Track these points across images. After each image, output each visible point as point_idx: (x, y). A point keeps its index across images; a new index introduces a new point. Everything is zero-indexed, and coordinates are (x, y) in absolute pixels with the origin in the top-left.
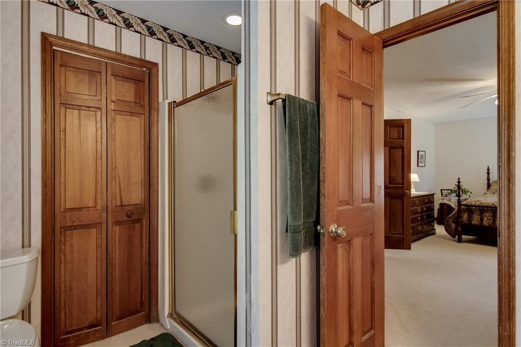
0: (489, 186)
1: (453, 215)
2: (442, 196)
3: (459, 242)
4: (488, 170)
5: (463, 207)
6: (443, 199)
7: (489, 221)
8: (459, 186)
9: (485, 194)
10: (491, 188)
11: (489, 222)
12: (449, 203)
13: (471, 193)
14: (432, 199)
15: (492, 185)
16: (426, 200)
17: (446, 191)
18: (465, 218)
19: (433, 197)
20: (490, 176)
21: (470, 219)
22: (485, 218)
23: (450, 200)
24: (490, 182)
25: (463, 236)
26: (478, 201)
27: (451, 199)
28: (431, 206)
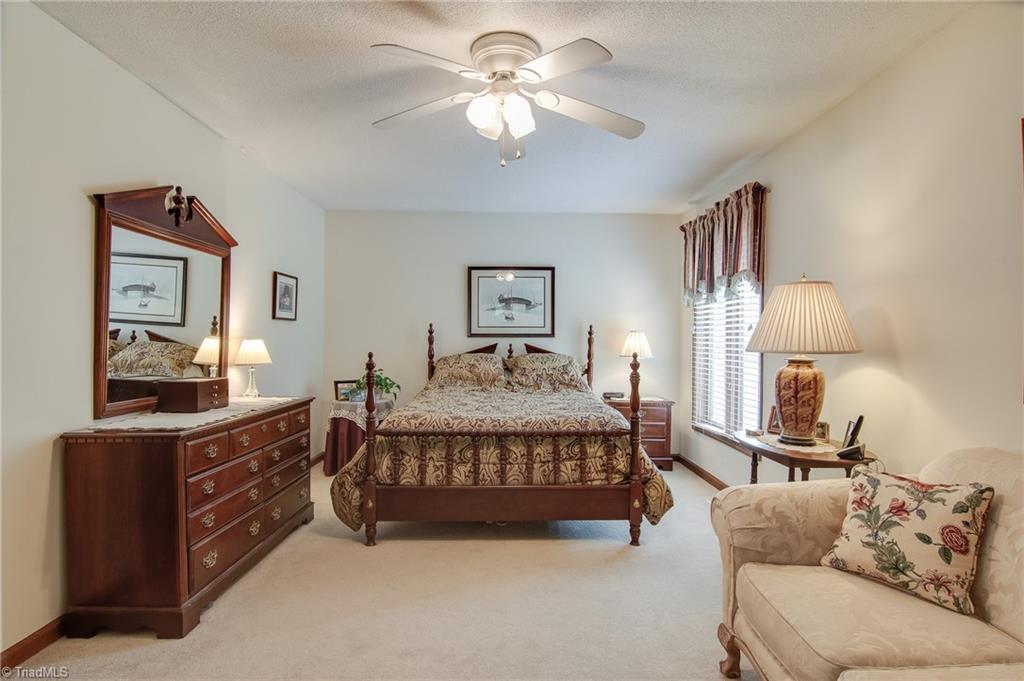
0: (432, 370)
1: (356, 465)
2: (337, 399)
3: (368, 544)
4: (431, 332)
5: (378, 438)
6: (338, 408)
7: (439, 472)
8: (369, 377)
9: (426, 389)
10: (436, 376)
11: (438, 476)
12: (351, 417)
13: (398, 387)
14: (302, 417)
15: (438, 367)
16: (282, 426)
17: (346, 385)
18: (384, 468)
19: (307, 413)
20: (434, 346)
21: (395, 472)
22: (431, 464)
23: (354, 409)
24: (434, 360)
25: (379, 523)
26: (415, 417)
27: (356, 407)
28: (300, 438)
